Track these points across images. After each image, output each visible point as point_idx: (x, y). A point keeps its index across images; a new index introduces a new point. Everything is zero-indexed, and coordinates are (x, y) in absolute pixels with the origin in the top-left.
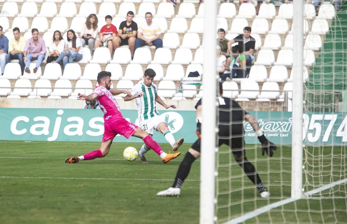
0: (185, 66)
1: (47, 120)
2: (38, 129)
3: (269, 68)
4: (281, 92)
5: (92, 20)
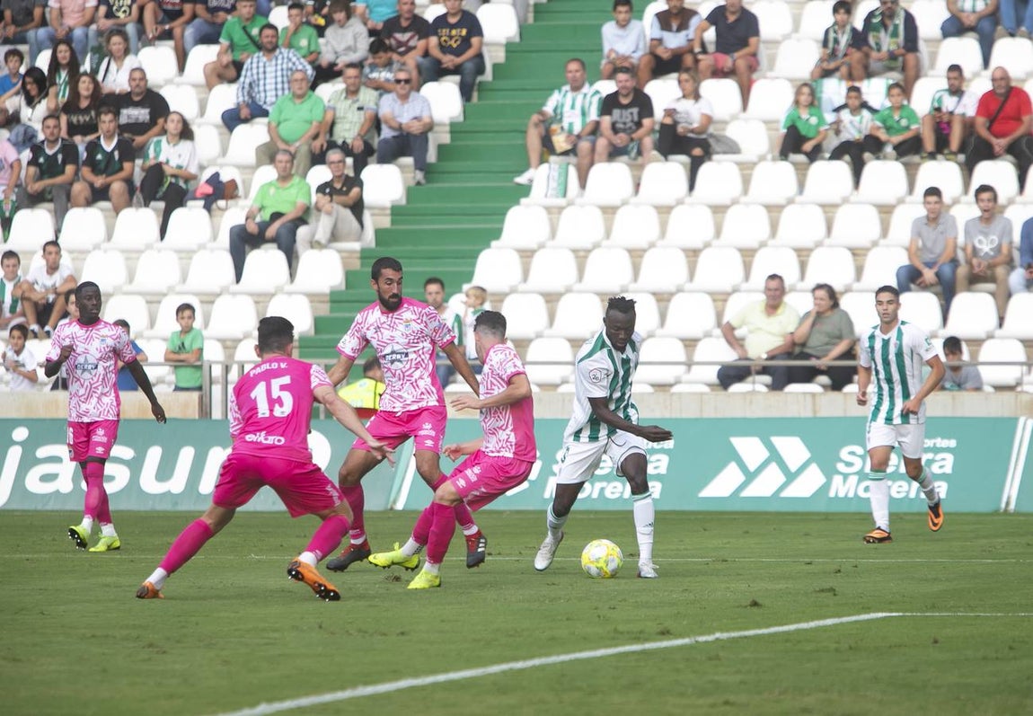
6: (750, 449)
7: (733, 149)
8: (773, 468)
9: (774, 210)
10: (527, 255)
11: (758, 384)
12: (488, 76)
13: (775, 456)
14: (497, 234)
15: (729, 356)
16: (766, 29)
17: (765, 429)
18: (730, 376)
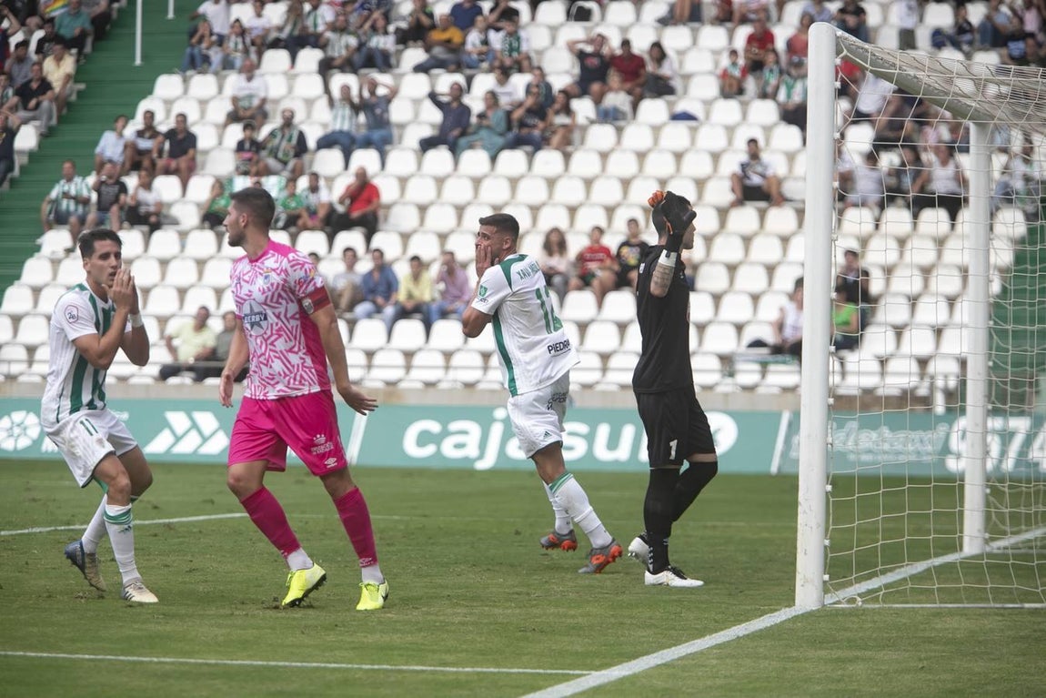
0: (739, 328)
1: (474, 429)
2: (459, 446)
3: (899, 331)
4: (922, 375)
5: (554, 238)
6: (178, 420)
7: (175, 222)
8: (194, 433)
9: (201, 263)
10: (37, 291)
11: (186, 379)
12: (16, 172)
13: (195, 426)
14: (18, 277)
15: (167, 359)
16: (202, 144)
17: (189, 407)
18: (167, 372)
